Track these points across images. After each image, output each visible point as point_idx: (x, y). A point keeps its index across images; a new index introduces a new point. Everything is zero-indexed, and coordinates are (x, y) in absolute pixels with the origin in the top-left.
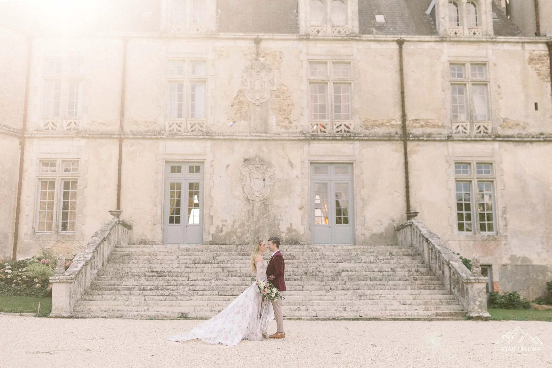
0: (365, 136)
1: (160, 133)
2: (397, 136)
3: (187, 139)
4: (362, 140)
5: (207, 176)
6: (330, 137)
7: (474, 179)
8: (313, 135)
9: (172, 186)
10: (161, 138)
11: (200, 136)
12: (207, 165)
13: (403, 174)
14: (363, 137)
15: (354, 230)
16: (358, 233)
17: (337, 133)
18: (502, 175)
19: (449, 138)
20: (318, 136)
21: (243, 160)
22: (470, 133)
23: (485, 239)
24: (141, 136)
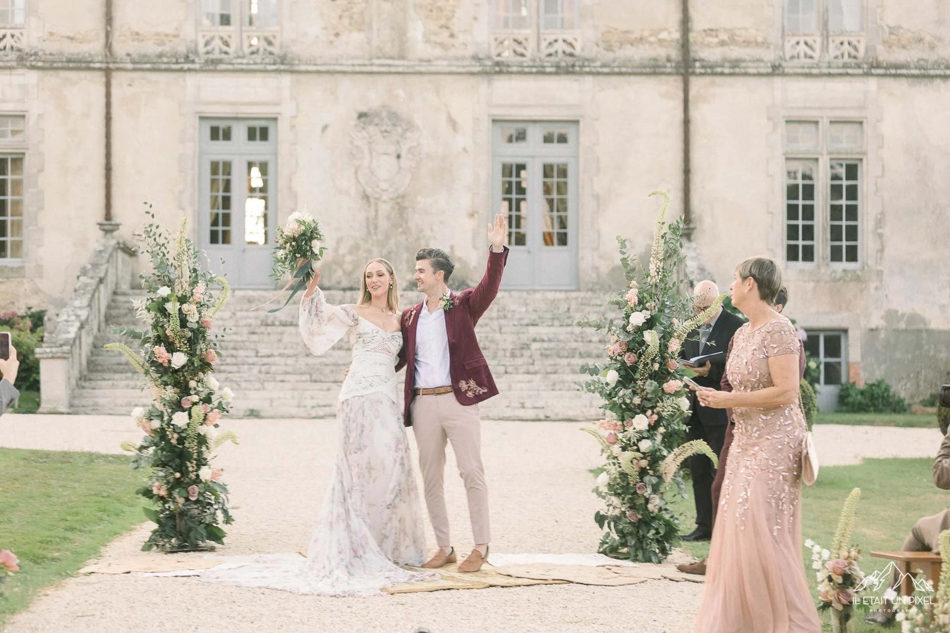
0: (604, 66)
1: (187, 59)
2: (669, 65)
3: (242, 71)
4: (599, 74)
5: (284, 149)
6: (532, 67)
7: (822, 154)
8: (497, 64)
9: (214, 168)
10: (189, 70)
11: (270, 64)
12: (283, 126)
13: (680, 145)
14: (601, 67)
15: (577, 260)
16: (585, 265)
17: (548, 59)
18: (881, 147)
19: (776, 71)
20: (508, 66)
21: (355, 116)
22: (820, 57)
23: (838, 277)
24: (148, 66)
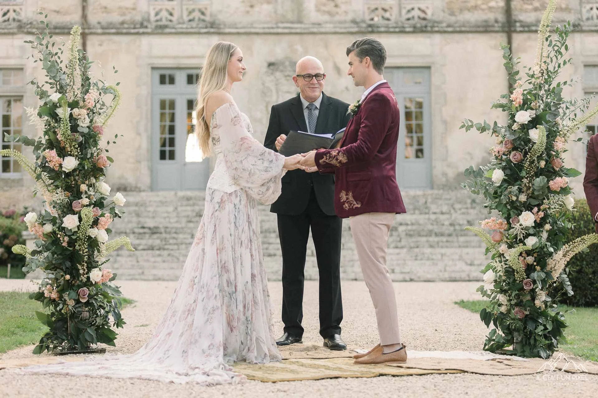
1: (142, 25)
2: (496, 25)
3: (183, 33)
4: (445, 32)
6: (396, 27)
8: (370, 26)
9: (163, 104)
10: (144, 33)
11: (203, 28)
13: (506, 84)
14: (447, 27)
15: (431, 168)
16: (437, 171)
17: (407, 22)
19: (576, 28)
20: (378, 27)
21: (266, 65)
24: (114, 31)
